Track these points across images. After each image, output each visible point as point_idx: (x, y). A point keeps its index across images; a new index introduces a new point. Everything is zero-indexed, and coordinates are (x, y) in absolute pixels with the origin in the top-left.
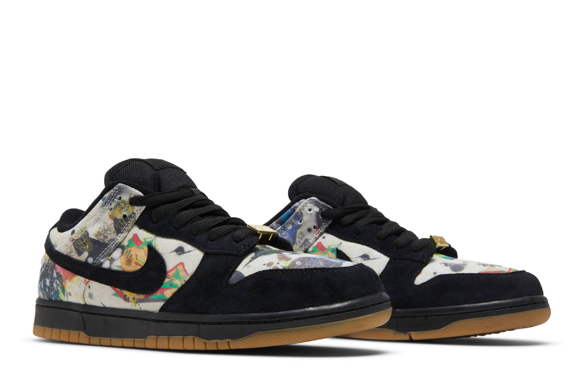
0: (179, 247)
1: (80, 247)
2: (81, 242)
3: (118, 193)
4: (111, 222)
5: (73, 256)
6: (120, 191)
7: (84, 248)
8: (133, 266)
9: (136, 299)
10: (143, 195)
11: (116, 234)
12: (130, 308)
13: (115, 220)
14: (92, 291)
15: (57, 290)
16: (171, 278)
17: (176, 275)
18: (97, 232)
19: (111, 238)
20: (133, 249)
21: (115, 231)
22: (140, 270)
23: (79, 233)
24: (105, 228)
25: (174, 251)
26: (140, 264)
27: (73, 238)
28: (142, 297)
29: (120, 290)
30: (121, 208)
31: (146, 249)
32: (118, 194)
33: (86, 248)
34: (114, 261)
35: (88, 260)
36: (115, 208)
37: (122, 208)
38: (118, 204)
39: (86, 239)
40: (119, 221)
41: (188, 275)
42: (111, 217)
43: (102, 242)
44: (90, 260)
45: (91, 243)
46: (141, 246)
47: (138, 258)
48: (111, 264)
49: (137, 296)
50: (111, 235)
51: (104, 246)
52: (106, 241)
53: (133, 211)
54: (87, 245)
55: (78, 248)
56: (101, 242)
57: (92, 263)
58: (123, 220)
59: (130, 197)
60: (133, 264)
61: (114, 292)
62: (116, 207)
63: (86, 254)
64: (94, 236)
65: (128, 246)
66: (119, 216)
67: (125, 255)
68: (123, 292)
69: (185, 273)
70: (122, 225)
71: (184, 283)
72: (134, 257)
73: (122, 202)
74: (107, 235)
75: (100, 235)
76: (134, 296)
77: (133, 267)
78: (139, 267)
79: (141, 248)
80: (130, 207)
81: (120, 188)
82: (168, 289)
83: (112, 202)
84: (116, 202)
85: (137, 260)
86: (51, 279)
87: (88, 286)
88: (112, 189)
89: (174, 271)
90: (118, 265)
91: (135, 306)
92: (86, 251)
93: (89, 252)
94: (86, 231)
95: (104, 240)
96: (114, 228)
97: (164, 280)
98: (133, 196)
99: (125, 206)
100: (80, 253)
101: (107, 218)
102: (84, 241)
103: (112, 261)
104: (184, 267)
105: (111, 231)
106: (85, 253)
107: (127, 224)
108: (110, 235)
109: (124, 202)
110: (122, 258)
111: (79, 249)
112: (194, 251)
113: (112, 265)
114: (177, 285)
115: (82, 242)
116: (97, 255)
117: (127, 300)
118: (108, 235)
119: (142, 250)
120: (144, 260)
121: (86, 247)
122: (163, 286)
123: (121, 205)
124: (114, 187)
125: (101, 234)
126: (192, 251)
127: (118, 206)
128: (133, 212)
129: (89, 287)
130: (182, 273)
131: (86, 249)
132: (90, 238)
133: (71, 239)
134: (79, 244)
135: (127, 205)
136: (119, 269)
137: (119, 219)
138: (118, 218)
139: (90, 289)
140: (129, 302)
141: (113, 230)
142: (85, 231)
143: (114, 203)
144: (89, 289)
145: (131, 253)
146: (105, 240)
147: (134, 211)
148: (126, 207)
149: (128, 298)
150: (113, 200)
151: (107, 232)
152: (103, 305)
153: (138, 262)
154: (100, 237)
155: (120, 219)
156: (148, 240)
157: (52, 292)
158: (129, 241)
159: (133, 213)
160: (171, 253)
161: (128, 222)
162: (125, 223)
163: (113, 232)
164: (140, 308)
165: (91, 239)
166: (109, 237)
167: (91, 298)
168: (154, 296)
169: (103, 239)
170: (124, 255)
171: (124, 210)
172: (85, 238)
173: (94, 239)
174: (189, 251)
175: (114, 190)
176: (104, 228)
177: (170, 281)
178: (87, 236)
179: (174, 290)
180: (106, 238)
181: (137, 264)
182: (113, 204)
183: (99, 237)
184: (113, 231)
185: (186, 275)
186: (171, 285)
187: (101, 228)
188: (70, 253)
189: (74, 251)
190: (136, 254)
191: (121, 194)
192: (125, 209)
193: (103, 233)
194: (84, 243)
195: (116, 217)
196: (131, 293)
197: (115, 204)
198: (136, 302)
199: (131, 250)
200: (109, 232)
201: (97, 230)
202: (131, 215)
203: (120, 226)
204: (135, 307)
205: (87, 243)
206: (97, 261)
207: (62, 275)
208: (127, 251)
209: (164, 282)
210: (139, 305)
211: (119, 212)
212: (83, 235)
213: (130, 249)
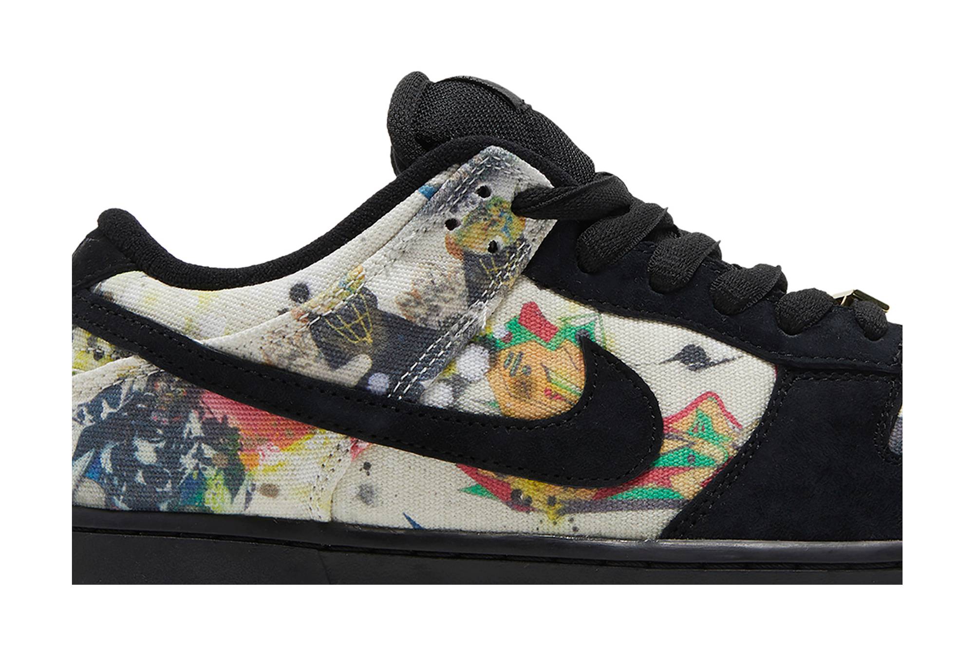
0: (688, 347)
1: (340, 339)
2: (345, 325)
3: (481, 174)
4: (453, 265)
5: (303, 367)
6: (490, 170)
7: (356, 342)
8: (540, 403)
9: (562, 502)
10: (551, 186)
11: (466, 303)
12: (530, 530)
13: (468, 258)
14: (374, 479)
15: (195, 477)
16: (686, 437)
17: (703, 430)
18: (408, 294)
19: (448, 315)
20: (529, 350)
21: (465, 291)
22: (568, 416)
23: (337, 295)
24: (435, 281)
25: (674, 359)
26: (563, 394)
27: (313, 311)
28: (585, 494)
29: (495, 477)
30: (488, 222)
31: (574, 350)
32: (481, 178)
33: (364, 342)
34: (465, 386)
35: (370, 382)
36: (471, 222)
37: (494, 223)
38: (483, 210)
39: (368, 314)
40: (480, 260)
41: (742, 430)
42: (453, 248)
43: (419, 325)
44: (379, 383)
45: (383, 328)
46: (554, 342)
47: (553, 376)
48: (456, 395)
49: (562, 494)
50: (451, 306)
51: (425, 339)
52: (434, 323)
53: (520, 233)
54: (368, 335)
55: (331, 343)
56: (416, 326)
57: (384, 390)
58: (492, 258)
59: (517, 189)
60: (539, 396)
61: (471, 482)
62: (475, 217)
63: (362, 363)
64: (395, 305)
65: (508, 339)
66: (481, 246)
67: (505, 368)
68: (506, 480)
69: (731, 425)
70: (487, 275)
71: (733, 453)
72: (537, 374)
73: (495, 205)
74: (439, 304)
75: (418, 303)
76: (552, 495)
77: (539, 405)
78: (558, 407)
79: (558, 348)
80: (516, 219)
81: (492, 160)
82: (679, 470)
83: (459, 202)
84: (473, 203)
85: (549, 384)
86: (170, 443)
87: (360, 464)
88: (466, 161)
89: (691, 418)
90: (482, 398)
91: (555, 523)
92: (364, 352)
93: (373, 356)
94: (364, 290)
95: (426, 320)
96: (464, 283)
97: (659, 444)
98: (526, 188)
99: (500, 216)
100: (337, 358)
101: (441, 250)
102: (357, 322)
103: (459, 384)
104: (721, 405)
105: (455, 293)
106: (360, 359)
107: (499, 271)
108: (447, 305)
109: (498, 203)
110: (496, 374)
111: (337, 346)
112: (741, 360)
113: (461, 398)
114: (710, 459)
115: (348, 323)
116: (404, 368)
117: (522, 505)
118: (442, 304)
119: (561, 353)
120: (573, 384)
121: (365, 339)
122: (661, 462)
123: (492, 213)
124: (471, 157)
125: (422, 301)
126: (733, 359)
127: (483, 214)
128: (522, 235)
129: (367, 466)
130: (721, 425)
131: (366, 348)
132: (381, 311)
133: (305, 313)
134: (336, 329)
135: (506, 214)
136: (487, 409)
137: (480, 257)
138: (476, 251)
139: (368, 474)
140: (528, 512)
141: (461, 288)
142: (358, 290)
143: (467, 205)
144: (365, 474)
145: (523, 360)
146: (430, 319)
147: (524, 233)
148: (504, 220)
149: (529, 500)
150: (465, 197)
151: (441, 295)
152: (413, 523)
153: (555, 389)
154: (416, 310)
155: (484, 257)
156: (578, 323)
157: (169, 486)
158: (510, 324)
159: (522, 240)
160: (664, 362)
161: (505, 267)
162: (496, 269)
163: (460, 295)
164: (575, 529)
165: (384, 315)
166: (444, 310)
167: (366, 502)
168: (634, 493)
169: (425, 316)
170: (502, 369)
171: (500, 228)
172: (362, 311)
173: (394, 317)
174: (725, 361)
175: (473, 167)
176: (432, 282)
177: (683, 447)
178: (369, 307)
179: (705, 474)
180: (435, 314)
181: (553, 396)
182: (466, 209)
183: (412, 309)
184: (461, 292)
185: (736, 429)
186: (691, 459)
187: (422, 281)
188: (293, 357)
189: (314, 351)
190: (541, 364)
191: (491, 180)
192: (502, 225)
193: (430, 297)
194: (356, 328)
195: (470, 249)
196: (542, 486)
197: (472, 208)
198: (561, 513)
199: (521, 354)
200: (447, 295)
201: (409, 288)
202: (515, 243)
203: (481, 276)
204: (551, 525)
205: (368, 328)
206: (403, 387)
207: (237, 429)
208: (511, 355)
209: (662, 451)
210: (571, 520)
211: (483, 234)
212: (356, 301)
213: (518, 350)
